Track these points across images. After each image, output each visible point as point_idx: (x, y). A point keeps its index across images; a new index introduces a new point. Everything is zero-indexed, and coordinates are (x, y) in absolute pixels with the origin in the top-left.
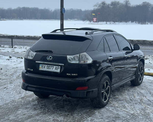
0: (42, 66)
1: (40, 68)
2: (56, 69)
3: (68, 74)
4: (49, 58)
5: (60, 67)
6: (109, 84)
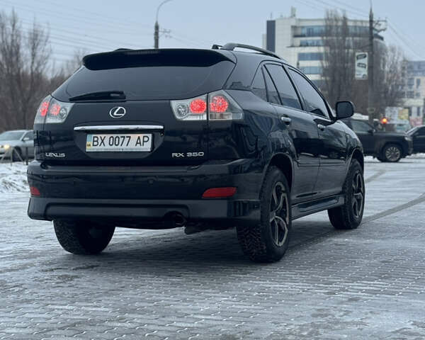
0: (96, 139)
1: (90, 145)
2: (137, 144)
3: (176, 155)
4: (117, 113)
5: (150, 136)
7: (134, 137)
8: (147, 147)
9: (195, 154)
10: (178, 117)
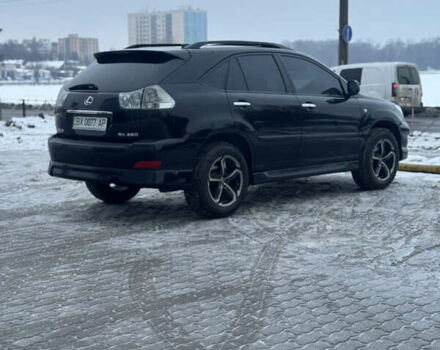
2: (100, 126)
6: (238, 165)
7: (98, 119)
8: (104, 128)
9: (132, 135)
10: (122, 105)
